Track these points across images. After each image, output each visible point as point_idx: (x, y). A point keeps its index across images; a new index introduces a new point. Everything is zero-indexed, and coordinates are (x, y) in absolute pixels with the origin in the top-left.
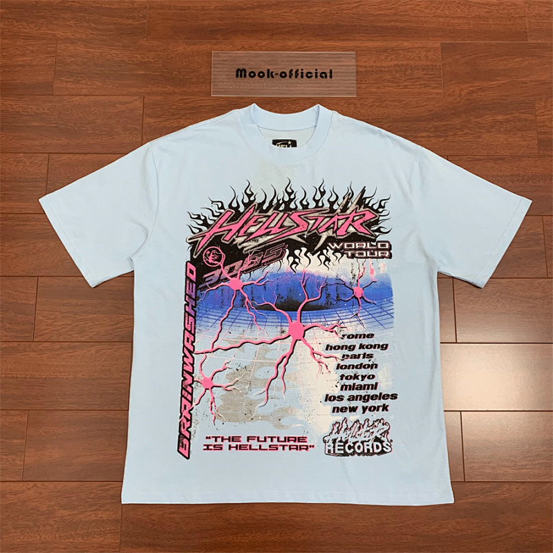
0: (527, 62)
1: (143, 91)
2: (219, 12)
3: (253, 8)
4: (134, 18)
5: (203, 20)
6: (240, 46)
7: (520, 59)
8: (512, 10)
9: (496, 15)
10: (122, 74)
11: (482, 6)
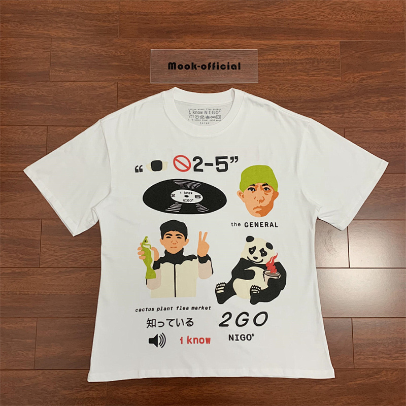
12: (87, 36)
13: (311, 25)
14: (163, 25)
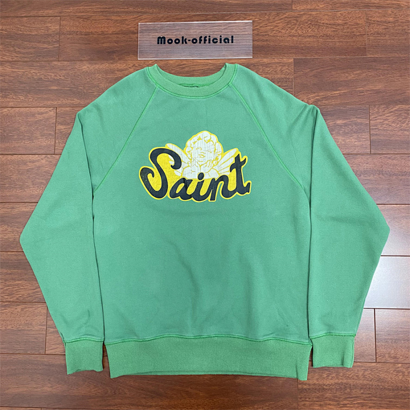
12: (26, 59)
13: (263, 41)
14: (105, 45)
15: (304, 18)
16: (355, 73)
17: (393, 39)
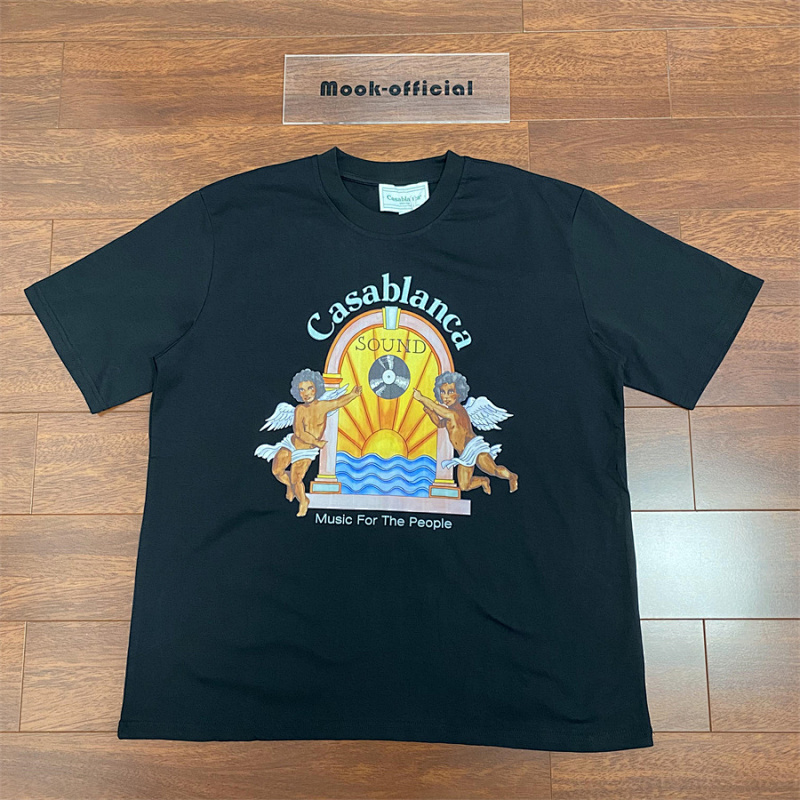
0: (668, 152)
1: (51, 211)
2: (174, 79)
3: (228, 72)
4: (39, 93)
5: (149, 93)
6: (207, 135)
7: (656, 147)
8: (646, 66)
9: (619, 73)
10: (18, 185)
11: (597, 60)
15: (546, 45)
16: (649, 149)
17: (721, 85)
